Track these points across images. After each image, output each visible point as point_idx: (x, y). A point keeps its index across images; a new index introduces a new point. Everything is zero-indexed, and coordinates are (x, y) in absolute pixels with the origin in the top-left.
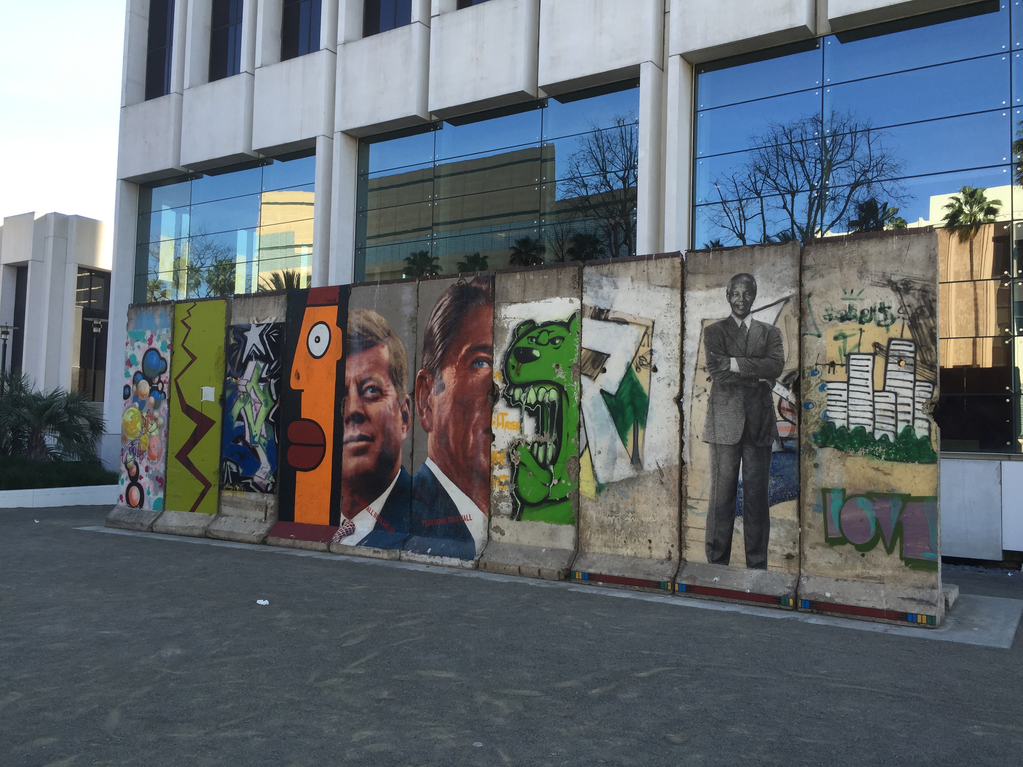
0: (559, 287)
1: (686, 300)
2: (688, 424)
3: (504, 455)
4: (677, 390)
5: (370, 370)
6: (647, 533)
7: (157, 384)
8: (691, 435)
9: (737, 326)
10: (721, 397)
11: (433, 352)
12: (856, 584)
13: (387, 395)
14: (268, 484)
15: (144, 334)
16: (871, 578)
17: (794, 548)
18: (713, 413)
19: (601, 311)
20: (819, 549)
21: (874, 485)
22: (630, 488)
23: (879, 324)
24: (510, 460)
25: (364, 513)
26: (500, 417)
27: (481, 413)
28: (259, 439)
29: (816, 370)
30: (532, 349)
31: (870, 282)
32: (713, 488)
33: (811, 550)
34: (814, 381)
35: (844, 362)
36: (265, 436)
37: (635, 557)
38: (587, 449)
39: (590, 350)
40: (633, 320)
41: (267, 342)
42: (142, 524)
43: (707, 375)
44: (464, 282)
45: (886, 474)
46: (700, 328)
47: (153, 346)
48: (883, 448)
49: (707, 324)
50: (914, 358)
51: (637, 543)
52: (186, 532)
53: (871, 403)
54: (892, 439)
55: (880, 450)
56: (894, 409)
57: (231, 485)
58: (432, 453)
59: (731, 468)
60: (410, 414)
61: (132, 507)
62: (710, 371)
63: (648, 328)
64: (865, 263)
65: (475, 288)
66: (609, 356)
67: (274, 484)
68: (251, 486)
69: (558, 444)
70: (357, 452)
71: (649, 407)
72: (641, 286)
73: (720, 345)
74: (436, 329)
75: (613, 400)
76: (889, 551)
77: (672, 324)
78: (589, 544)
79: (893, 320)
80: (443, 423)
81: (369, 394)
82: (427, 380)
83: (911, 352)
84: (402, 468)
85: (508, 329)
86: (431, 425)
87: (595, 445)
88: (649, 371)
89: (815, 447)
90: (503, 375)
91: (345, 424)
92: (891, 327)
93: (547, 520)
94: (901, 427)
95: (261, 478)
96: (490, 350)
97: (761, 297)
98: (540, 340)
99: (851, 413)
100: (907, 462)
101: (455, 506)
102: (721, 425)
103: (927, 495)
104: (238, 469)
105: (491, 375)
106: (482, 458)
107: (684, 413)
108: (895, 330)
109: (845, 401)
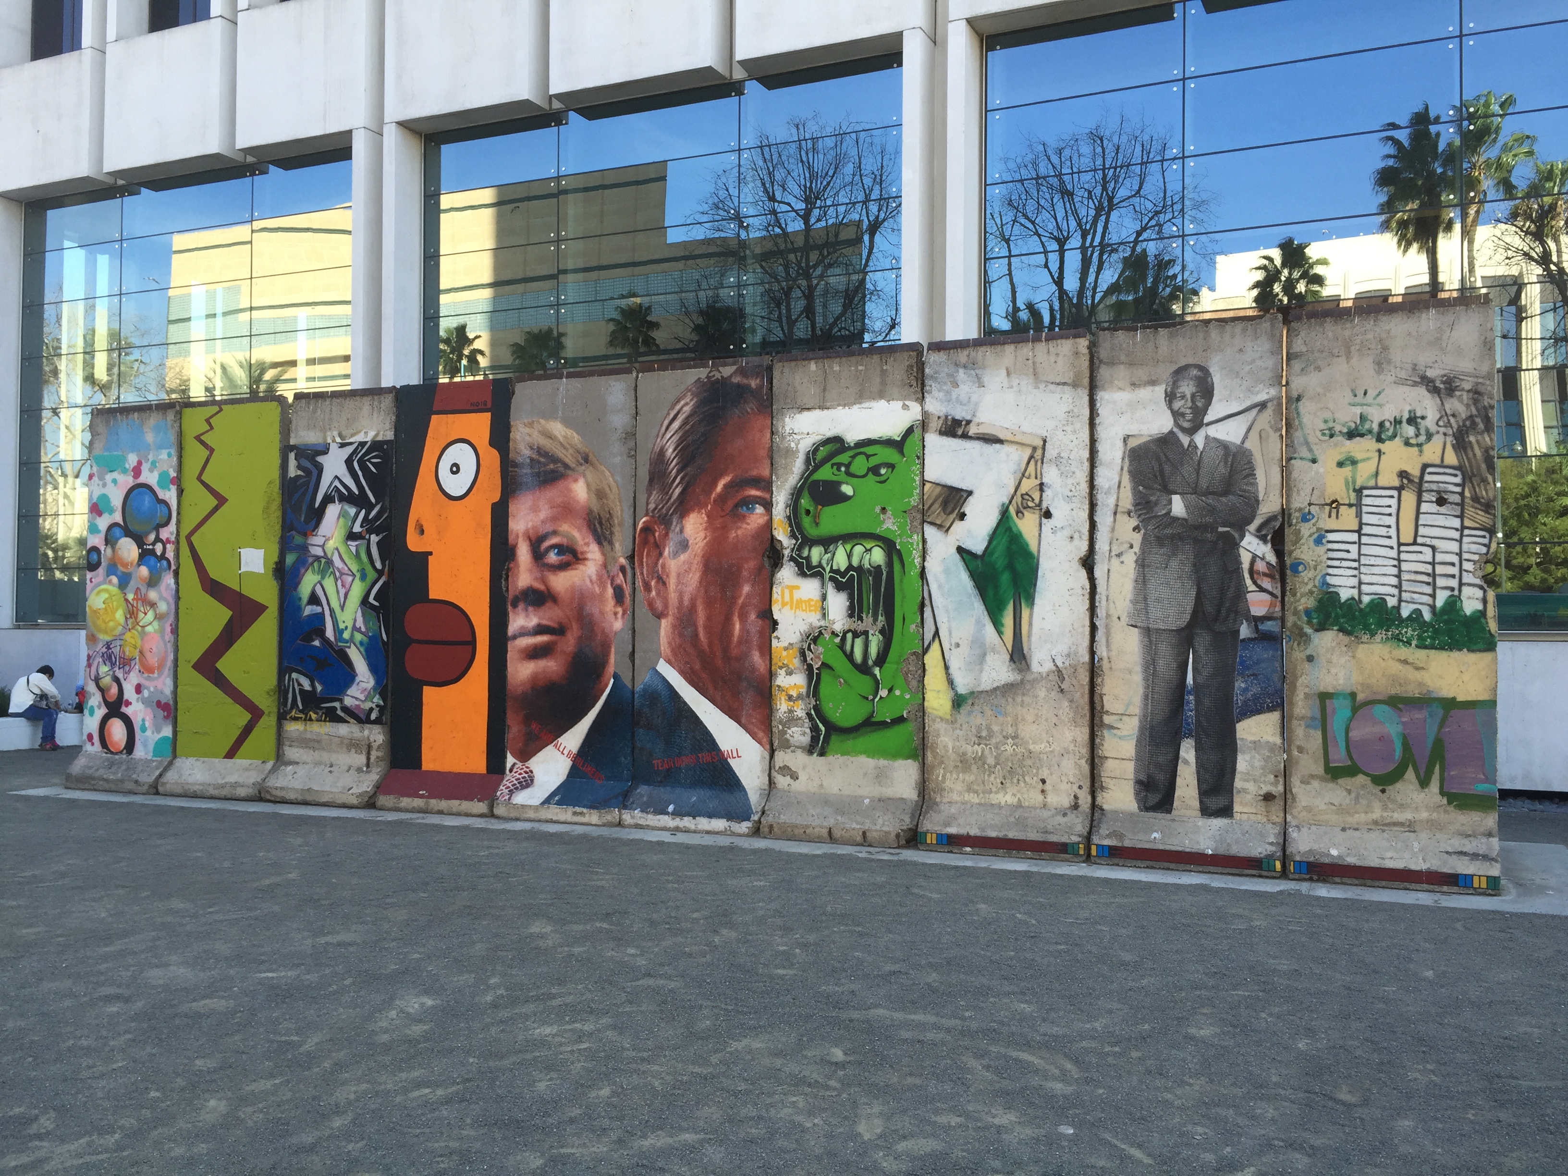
0: (883, 383)
1: (1098, 405)
2: (1104, 598)
3: (795, 652)
4: (1084, 547)
5: (554, 519)
6: (1038, 769)
7: (154, 544)
8: (1108, 616)
9: (1182, 446)
10: (1157, 556)
11: (665, 489)
12: (1373, 835)
13: (585, 559)
14: (371, 709)
15: (124, 459)
16: (1395, 824)
17: (1276, 784)
18: (1144, 582)
19: (957, 423)
20: (1316, 784)
21: (1400, 685)
22: (1010, 700)
23: (1407, 443)
24: (805, 660)
25: (549, 751)
26: (787, 592)
27: (753, 585)
28: (352, 636)
29: (1309, 513)
30: (839, 484)
31: (1393, 379)
32: (1146, 698)
33: (1303, 786)
34: (1306, 530)
35: (1353, 501)
36: (363, 629)
37: (1019, 806)
38: (937, 641)
39: (938, 484)
40: (1009, 437)
41: (360, 473)
42: (136, 782)
43: (1134, 522)
44: (718, 376)
45: (1418, 669)
46: (1122, 449)
47: (142, 479)
48: (1414, 630)
49: (1133, 443)
50: (1462, 494)
51: (1022, 784)
52: (224, 792)
53: (1396, 563)
54: (1427, 616)
55: (1410, 632)
56: (1430, 571)
57: (301, 711)
58: (668, 651)
59: (1174, 665)
60: (627, 590)
61: (112, 753)
62: (1139, 516)
63: (1035, 449)
64: (1385, 349)
65: (738, 385)
66: (970, 493)
67: (382, 709)
68: (339, 712)
69: (887, 634)
70: (534, 653)
71: (1040, 574)
72: (1024, 382)
73: (1155, 476)
74: (670, 452)
75: (979, 562)
76: (1424, 783)
77: (1076, 442)
78: (943, 790)
79: (1429, 436)
80: (686, 602)
81: (553, 557)
82: (657, 534)
83: (1456, 485)
84: (616, 676)
85: (797, 451)
86: (666, 606)
87: (950, 634)
88: (1037, 516)
89: (1308, 630)
90: (791, 525)
91: (510, 608)
92: (1425, 447)
93: (871, 754)
94: (1441, 598)
95: (357, 699)
96: (766, 485)
97: (1220, 400)
98: (853, 469)
99: (1365, 579)
100: (1451, 650)
101: (711, 736)
102: (1158, 600)
103: (1481, 698)
104: (313, 685)
105: (769, 526)
106: (756, 657)
107: (1097, 582)
108: (1432, 452)
109: (1354, 561)
